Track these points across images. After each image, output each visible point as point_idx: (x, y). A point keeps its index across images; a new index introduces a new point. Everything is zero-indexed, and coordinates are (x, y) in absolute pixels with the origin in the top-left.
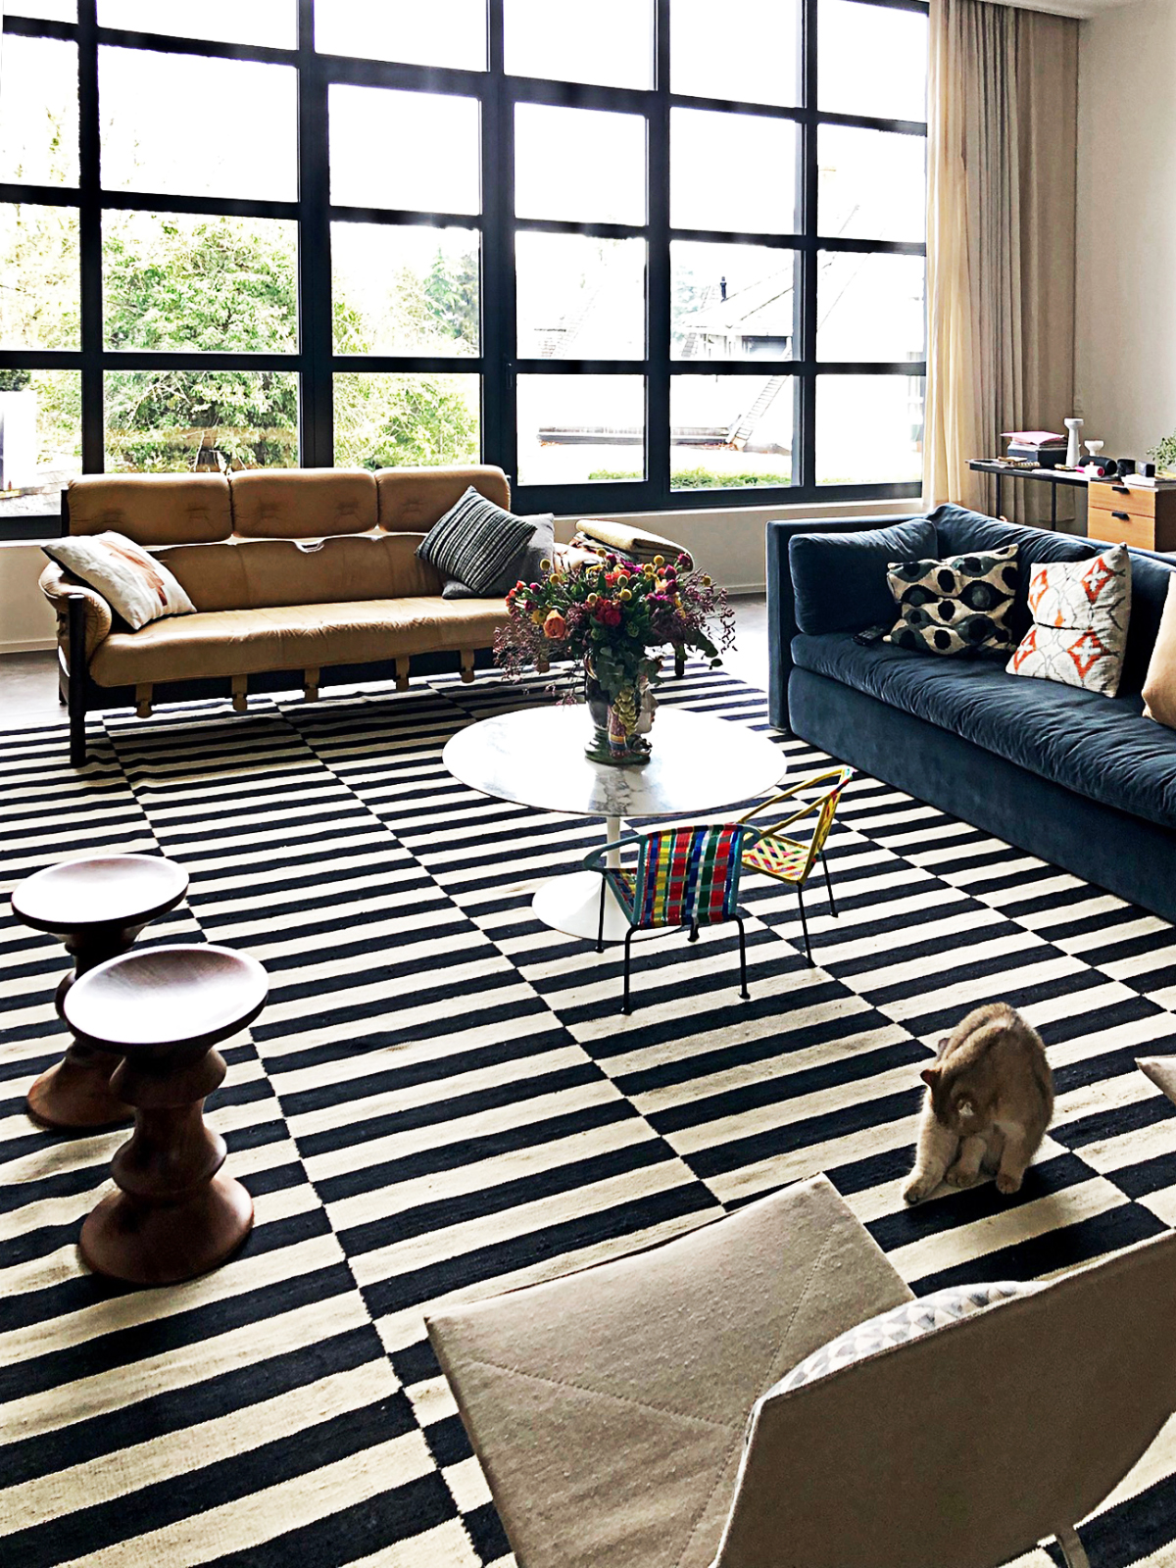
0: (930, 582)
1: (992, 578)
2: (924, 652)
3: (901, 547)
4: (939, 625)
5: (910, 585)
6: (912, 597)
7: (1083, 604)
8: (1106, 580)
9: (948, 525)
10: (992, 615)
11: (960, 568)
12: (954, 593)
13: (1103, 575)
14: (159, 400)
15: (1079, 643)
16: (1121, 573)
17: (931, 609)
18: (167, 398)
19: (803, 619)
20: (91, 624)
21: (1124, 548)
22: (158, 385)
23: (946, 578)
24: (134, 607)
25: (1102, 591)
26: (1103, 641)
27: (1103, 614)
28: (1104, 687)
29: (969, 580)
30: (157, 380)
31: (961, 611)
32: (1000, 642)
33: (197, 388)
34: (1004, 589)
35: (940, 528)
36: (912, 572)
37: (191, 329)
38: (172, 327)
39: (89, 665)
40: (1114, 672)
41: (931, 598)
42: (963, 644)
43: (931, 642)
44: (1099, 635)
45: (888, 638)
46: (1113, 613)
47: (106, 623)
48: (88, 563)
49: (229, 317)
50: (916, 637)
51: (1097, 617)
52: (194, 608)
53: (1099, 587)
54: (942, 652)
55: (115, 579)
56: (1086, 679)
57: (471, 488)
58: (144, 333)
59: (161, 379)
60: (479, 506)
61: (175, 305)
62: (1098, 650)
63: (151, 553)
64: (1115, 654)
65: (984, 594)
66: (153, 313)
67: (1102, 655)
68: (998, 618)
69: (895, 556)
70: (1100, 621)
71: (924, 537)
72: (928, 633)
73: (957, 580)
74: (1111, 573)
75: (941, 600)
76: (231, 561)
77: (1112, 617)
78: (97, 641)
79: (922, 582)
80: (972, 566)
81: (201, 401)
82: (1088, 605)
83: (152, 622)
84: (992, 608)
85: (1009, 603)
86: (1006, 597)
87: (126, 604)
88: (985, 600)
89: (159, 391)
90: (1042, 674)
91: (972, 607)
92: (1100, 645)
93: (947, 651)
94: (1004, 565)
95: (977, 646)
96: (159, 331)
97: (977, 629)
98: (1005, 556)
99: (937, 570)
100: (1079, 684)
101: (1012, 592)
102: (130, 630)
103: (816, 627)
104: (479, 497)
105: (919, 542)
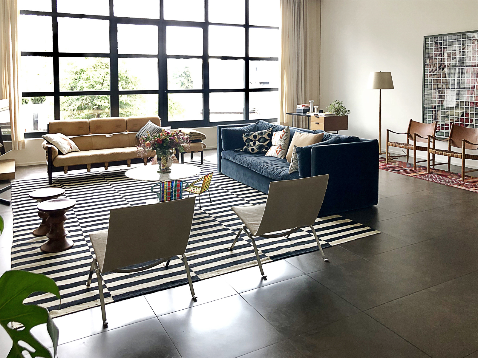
0: (251, 137)
1: (266, 136)
2: (249, 153)
3: (247, 130)
4: (253, 147)
5: (247, 138)
6: (247, 141)
7: (279, 140)
8: (284, 134)
9: (259, 125)
10: (264, 144)
11: (258, 134)
12: (257, 140)
13: (284, 133)
14: (84, 105)
15: (278, 148)
16: (287, 133)
17: (251, 143)
18: (86, 105)
19: (224, 147)
20: (53, 153)
21: (288, 127)
22: (83, 101)
23: (255, 137)
24: (64, 149)
25: (283, 137)
26: (282, 147)
27: (283, 141)
28: (281, 157)
29: (260, 137)
30: (83, 100)
31: (258, 143)
32: (266, 150)
33: (94, 101)
34: (268, 138)
35: (258, 126)
36: (247, 135)
37: (93, 85)
38: (87, 85)
39: (53, 162)
40: (284, 154)
41: (252, 141)
42: (257, 151)
43: (250, 150)
44: (281, 146)
45: (241, 150)
46: (285, 141)
47: (56, 153)
48: (53, 140)
49: (103, 81)
50: (248, 149)
51: (282, 142)
52: (79, 150)
53: (283, 136)
54: (253, 152)
55: (59, 143)
56: (278, 156)
57: (150, 121)
58: (79, 87)
59: (84, 99)
60: (151, 125)
61: (88, 79)
62: (281, 149)
63: (69, 138)
64: (284, 150)
65: (263, 139)
66: (82, 81)
67: (281, 150)
68: (265, 145)
69: (245, 132)
70: (282, 143)
71: (253, 128)
72: (250, 149)
73: (257, 137)
74: (285, 133)
75: (254, 141)
76: (89, 139)
77: (284, 142)
78: (54, 157)
79: (249, 138)
80: (261, 133)
81: (96, 105)
82: (280, 140)
83: (68, 153)
84: (264, 142)
85: (268, 141)
86: (268, 140)
87: (62, 149)
88: (263, 141)
89: (84, 103)
90: (271, 156)
91: (260, 143)
92: (281, 148)
93: (254, 152)
94: (268, 133)
95: (260, 151)
96: (84, 86)
97: (261, 147)
98: (269, 131)
99: (253, 135)
100: (277, 157)
101: (269, 139)
102: (63, 154)
103: (226, 149)
104: (151, 123)
105: (252, 129)
